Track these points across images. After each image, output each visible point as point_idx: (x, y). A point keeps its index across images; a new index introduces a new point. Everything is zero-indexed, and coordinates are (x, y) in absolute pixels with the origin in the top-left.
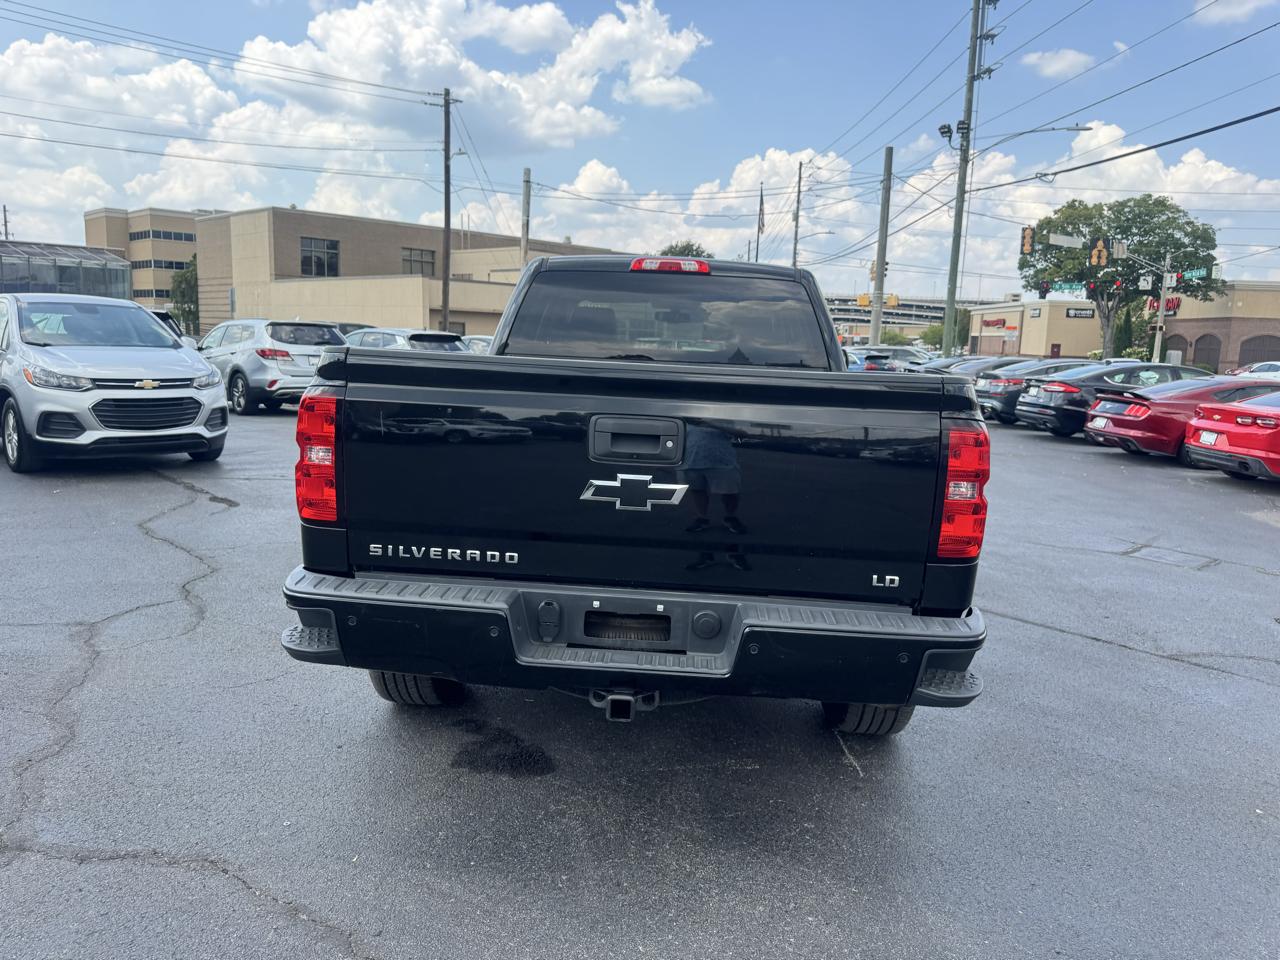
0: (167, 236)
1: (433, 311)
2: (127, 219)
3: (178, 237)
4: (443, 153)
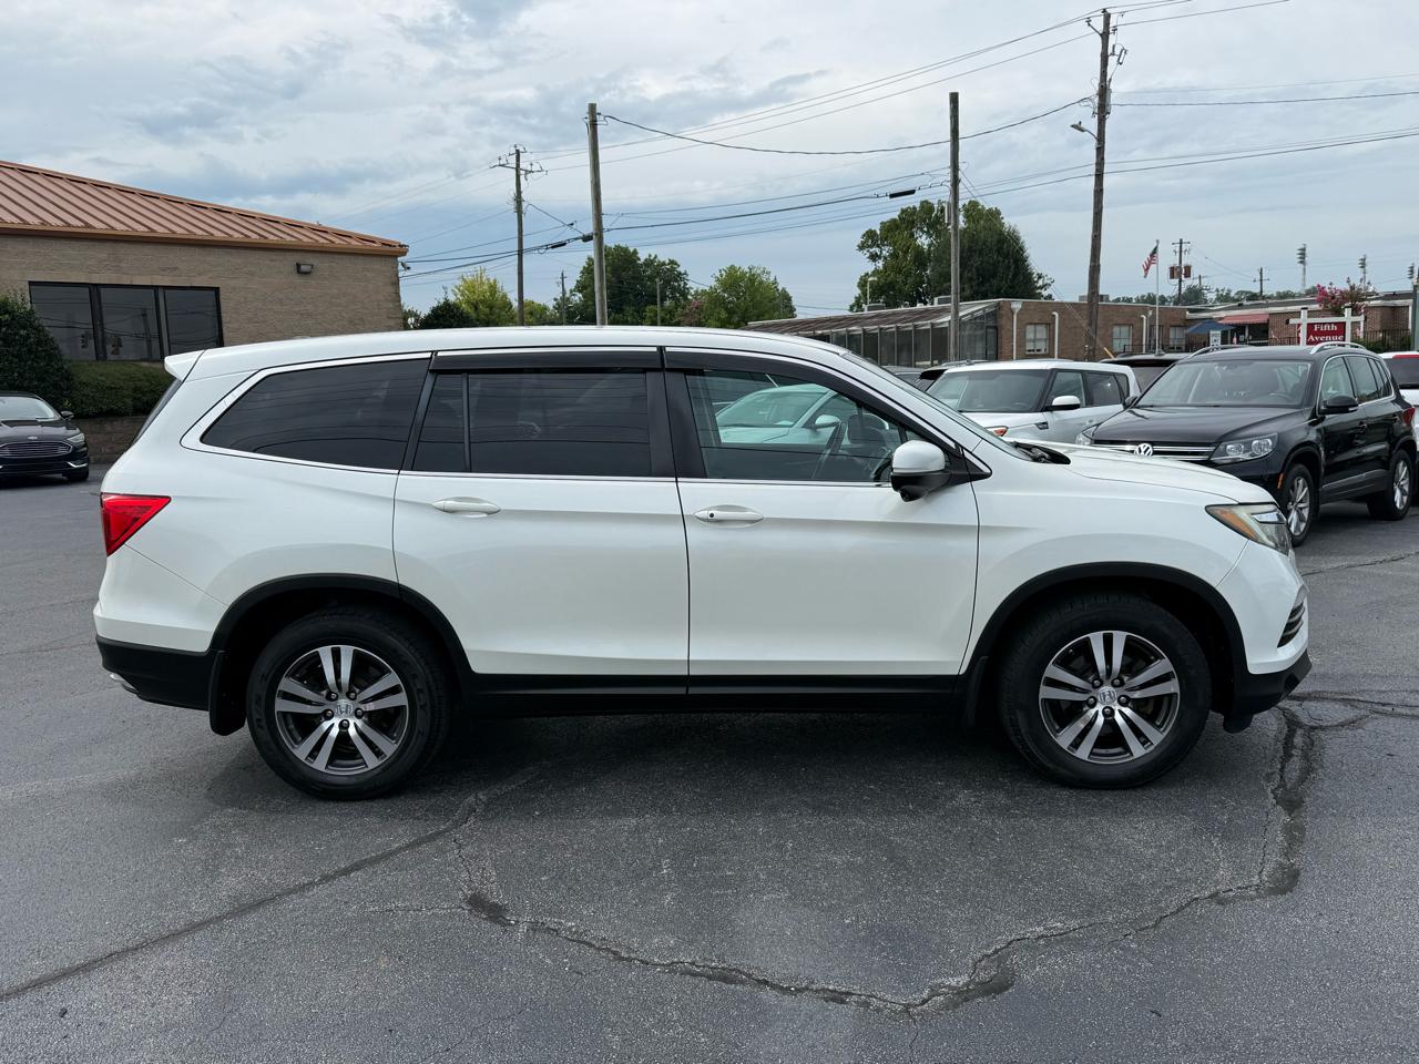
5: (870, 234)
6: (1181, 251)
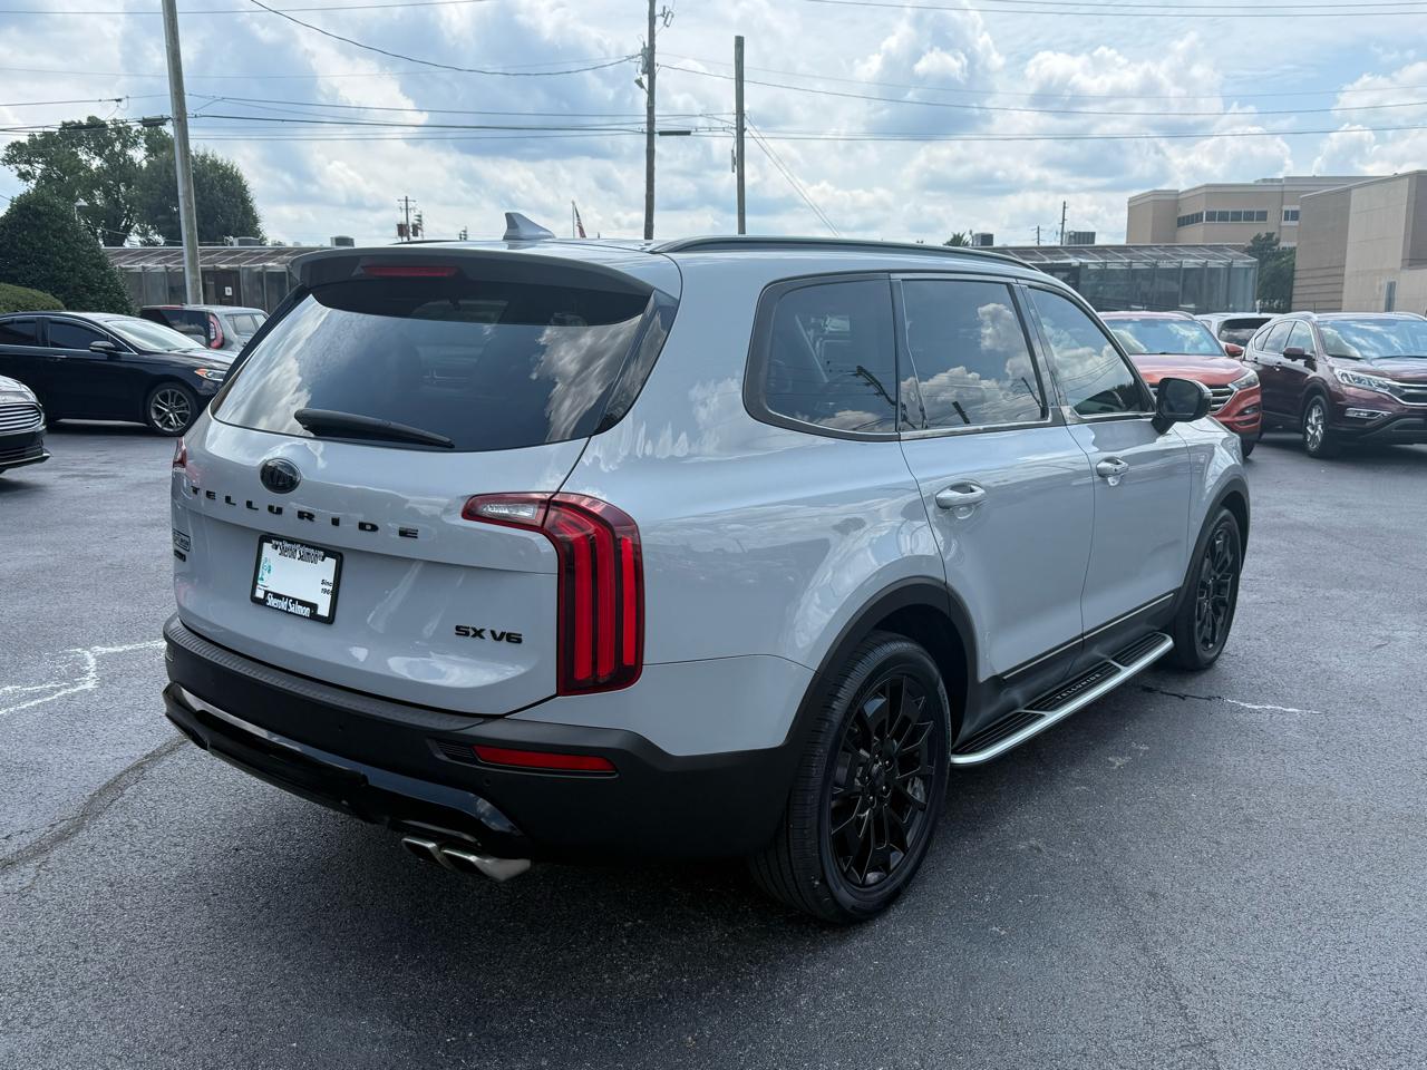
0: (1223, 217)
2: (1177, 201)
3: (1249, 216)
5: (16, 146)
6: (407, 209)
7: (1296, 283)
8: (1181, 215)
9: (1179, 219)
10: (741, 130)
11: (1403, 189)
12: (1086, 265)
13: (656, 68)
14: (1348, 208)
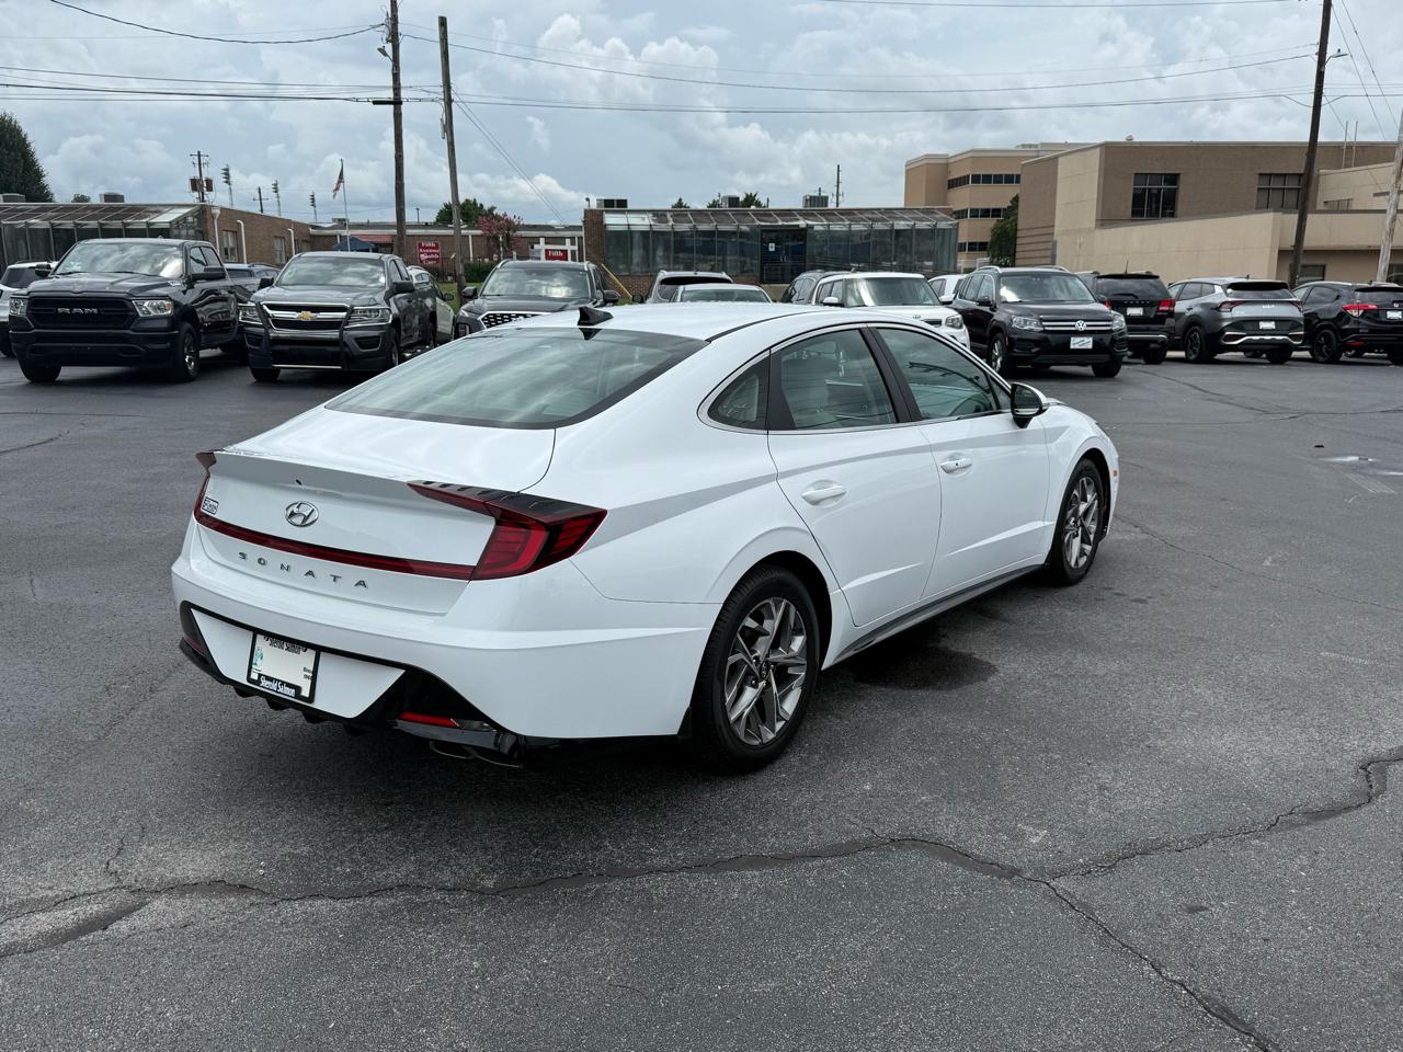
0: (987, 179)
1: (1282, 253)
2: (947, 165)
3: (998, 179)
4: (1316, 57)
6: (200, 164)
7: (1019, 241)
8: (951, 178)
9: (949, 181)
10: (449, 101)
11: (1095, 158)
12: (812, 227)
13: (400, 37)
14: (1056, 173)
